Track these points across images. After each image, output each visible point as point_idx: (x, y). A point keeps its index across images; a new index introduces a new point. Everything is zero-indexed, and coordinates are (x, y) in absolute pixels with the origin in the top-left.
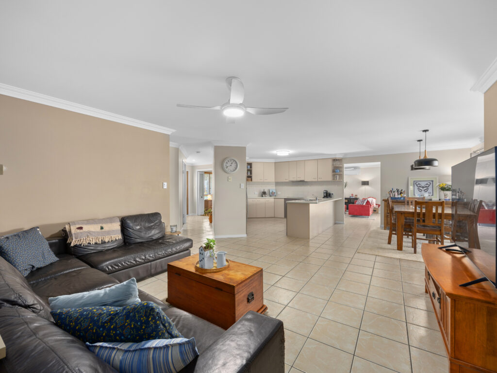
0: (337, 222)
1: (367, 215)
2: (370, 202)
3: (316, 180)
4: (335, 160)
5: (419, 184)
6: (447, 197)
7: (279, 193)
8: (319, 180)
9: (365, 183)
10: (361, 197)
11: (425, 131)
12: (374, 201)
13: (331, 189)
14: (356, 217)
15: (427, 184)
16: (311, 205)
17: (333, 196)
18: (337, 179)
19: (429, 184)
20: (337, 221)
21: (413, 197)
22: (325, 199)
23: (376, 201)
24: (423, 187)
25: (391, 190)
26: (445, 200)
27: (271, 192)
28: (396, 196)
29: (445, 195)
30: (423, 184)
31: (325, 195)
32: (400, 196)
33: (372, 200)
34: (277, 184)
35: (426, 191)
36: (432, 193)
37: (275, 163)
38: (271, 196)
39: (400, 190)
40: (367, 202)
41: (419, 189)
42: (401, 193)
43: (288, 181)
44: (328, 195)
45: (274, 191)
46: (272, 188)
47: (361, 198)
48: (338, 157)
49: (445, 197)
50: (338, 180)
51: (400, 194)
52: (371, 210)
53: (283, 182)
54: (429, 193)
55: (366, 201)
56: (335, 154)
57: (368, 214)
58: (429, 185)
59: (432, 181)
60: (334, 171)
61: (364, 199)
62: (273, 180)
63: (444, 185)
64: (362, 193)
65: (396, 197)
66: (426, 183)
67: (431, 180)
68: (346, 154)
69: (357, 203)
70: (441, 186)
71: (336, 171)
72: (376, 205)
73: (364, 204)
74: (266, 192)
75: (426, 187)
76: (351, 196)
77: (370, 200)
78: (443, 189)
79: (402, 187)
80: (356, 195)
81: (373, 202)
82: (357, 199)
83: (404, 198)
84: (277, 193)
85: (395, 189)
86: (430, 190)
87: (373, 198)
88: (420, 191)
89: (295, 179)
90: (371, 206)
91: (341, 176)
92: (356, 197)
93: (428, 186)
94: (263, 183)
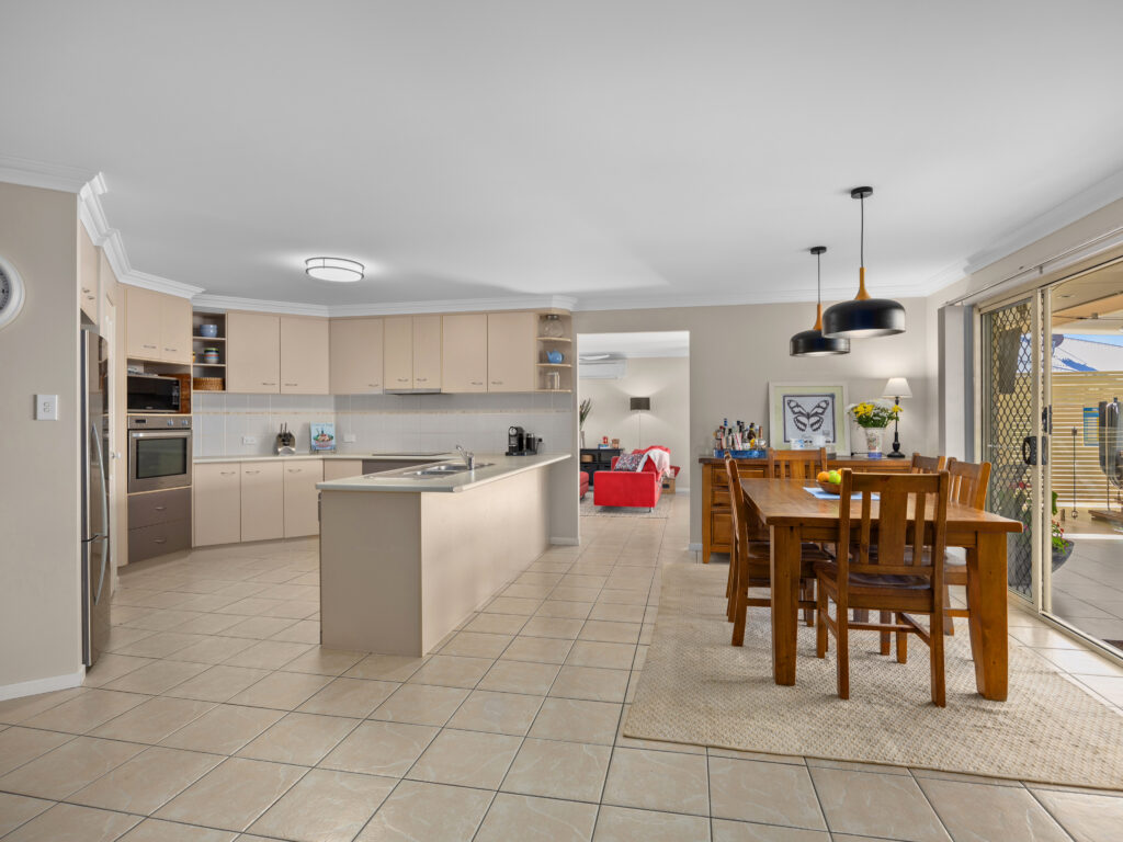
0: (556, 540)
1: (644, 505)
2: (656, 463)
3: (482, 389)
4: (547, 318)
5: (798, 406)
6: (875, 448)
7: (350, 437)
8: (493, 389)
9: (640, 404)
10: (628, 448)
11: (861, 192)
12: (666, 456)
13: (535, 423)
14: (617, 511)
15: (819, 406)
16: (425, 497)
17: (540, 447)
18: (552, 387)
19: (824, 405)
20: (555, 533)
21: (784, 447)
22: (515, 459)
23: (671, 461)
24: (808, 416)
25: (723, 424)
26: (869, 454)
27: (314, 434)
28: (739, 447)
29: (869, 441)
30: (809, 405)
31: (514, 443)
32: (747, 446)
33: (661, 457)
34: (343, 402)
35: (816, 426)
36: (832, 435)
37: (330, 320)
38: (314, 451)
39: (747, 426)
40: (646, 464)
41: (797, 421)
42: (751, 436)
43: (378, 391)
44: (523, 445)
45: (330, 431)
46: (323, 420)
47: (628, 450)
48: (558, 306)
49: (869, 448)
50: (557, 389)
51: (750, 438)
52: (658, 486)
53: (363, 398)
54: (824, 434)
55: (644, 459)
56: (549, 296)
57: (649, 502)
58: (825, 409)
59: (833, 396)
60: (543, 358)
61: (639, 453)
62: (323, 388)
63: (869, 408)
64: (628, 433)
65: (737, 448)
66: (816, 401)
67: (829, 391)
68: (581, 297)
69: (618, 465)
70: (861, 410)
71: (551, 357)
72: (671, 467)
73: (639, 470)
74: (296, 434)
75: (816, 414)
76: (602, 442)
77: (655, 454)
78: (865, 421)
79: (752, 417)
80: (616, 441)
81: (662, 459)
82: (617, 452)
83: (762, 451)
84: (340, 438)
85: (732, 424)
86: (827, 425)
87: (660, 447)
88: (801, 427)
89: (407, 387)
90: (657, 473)
91: (568, 375)
92: (616, 446)
93: (820, 410)
94: (282, 400)
